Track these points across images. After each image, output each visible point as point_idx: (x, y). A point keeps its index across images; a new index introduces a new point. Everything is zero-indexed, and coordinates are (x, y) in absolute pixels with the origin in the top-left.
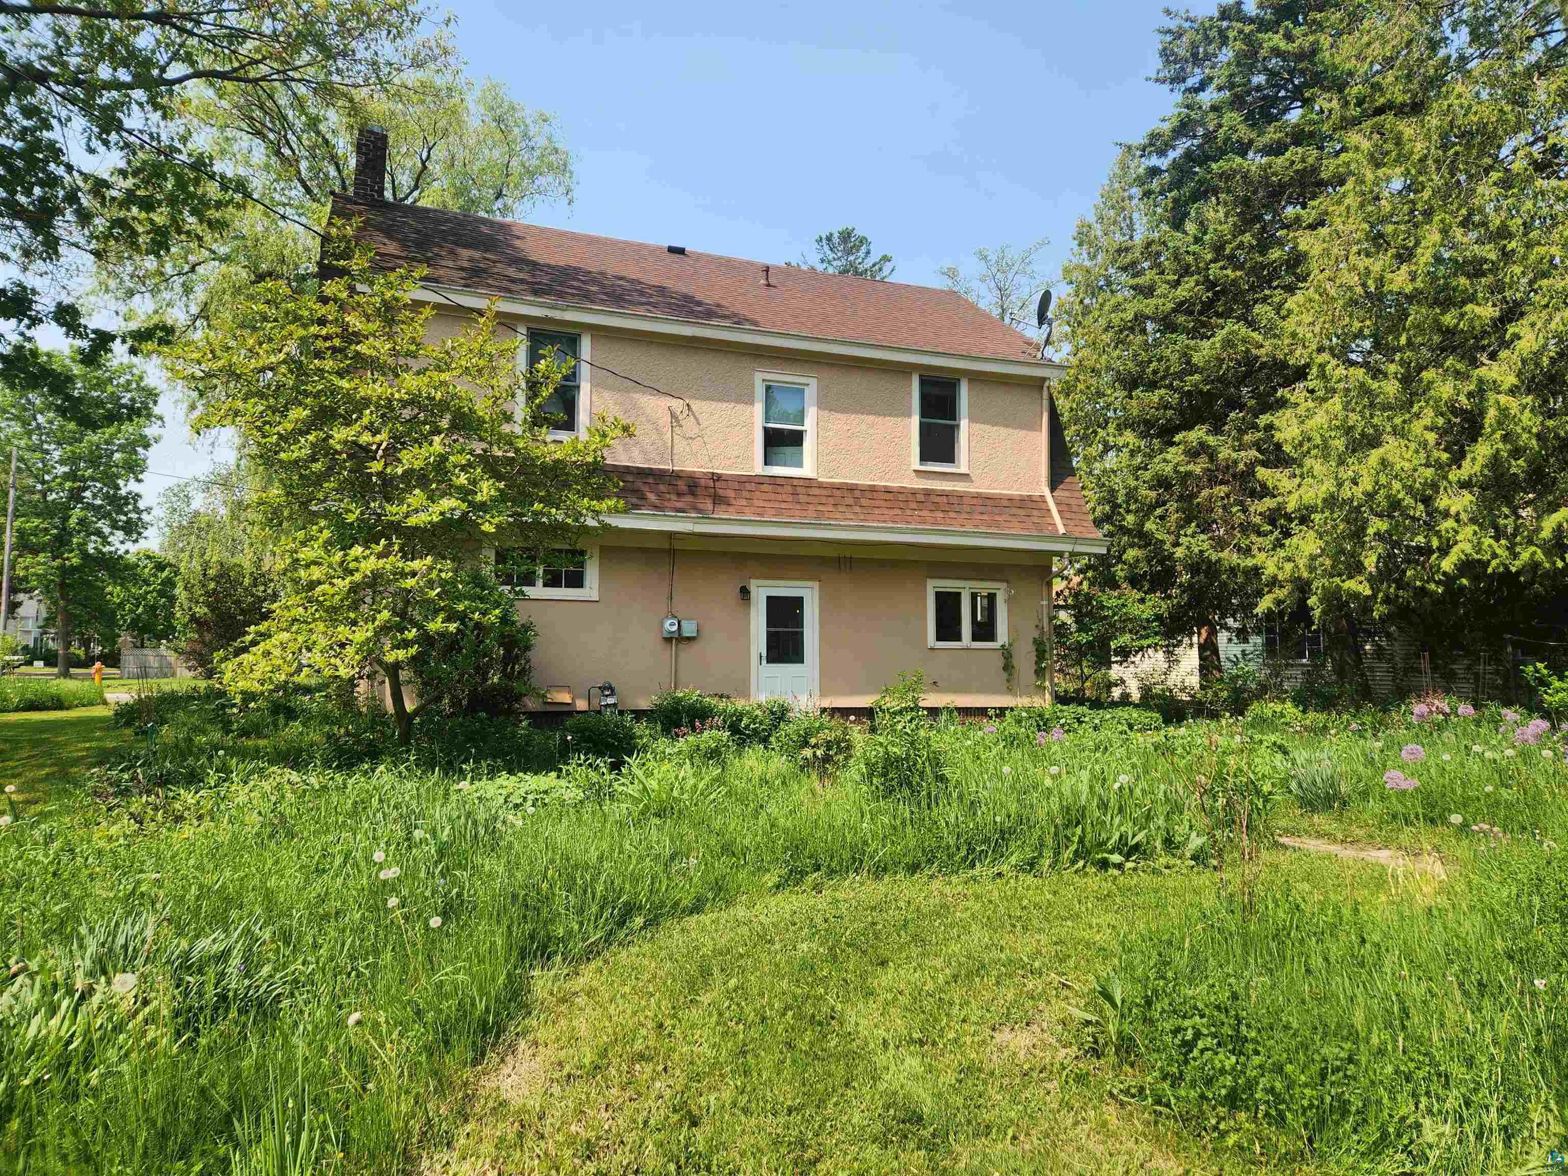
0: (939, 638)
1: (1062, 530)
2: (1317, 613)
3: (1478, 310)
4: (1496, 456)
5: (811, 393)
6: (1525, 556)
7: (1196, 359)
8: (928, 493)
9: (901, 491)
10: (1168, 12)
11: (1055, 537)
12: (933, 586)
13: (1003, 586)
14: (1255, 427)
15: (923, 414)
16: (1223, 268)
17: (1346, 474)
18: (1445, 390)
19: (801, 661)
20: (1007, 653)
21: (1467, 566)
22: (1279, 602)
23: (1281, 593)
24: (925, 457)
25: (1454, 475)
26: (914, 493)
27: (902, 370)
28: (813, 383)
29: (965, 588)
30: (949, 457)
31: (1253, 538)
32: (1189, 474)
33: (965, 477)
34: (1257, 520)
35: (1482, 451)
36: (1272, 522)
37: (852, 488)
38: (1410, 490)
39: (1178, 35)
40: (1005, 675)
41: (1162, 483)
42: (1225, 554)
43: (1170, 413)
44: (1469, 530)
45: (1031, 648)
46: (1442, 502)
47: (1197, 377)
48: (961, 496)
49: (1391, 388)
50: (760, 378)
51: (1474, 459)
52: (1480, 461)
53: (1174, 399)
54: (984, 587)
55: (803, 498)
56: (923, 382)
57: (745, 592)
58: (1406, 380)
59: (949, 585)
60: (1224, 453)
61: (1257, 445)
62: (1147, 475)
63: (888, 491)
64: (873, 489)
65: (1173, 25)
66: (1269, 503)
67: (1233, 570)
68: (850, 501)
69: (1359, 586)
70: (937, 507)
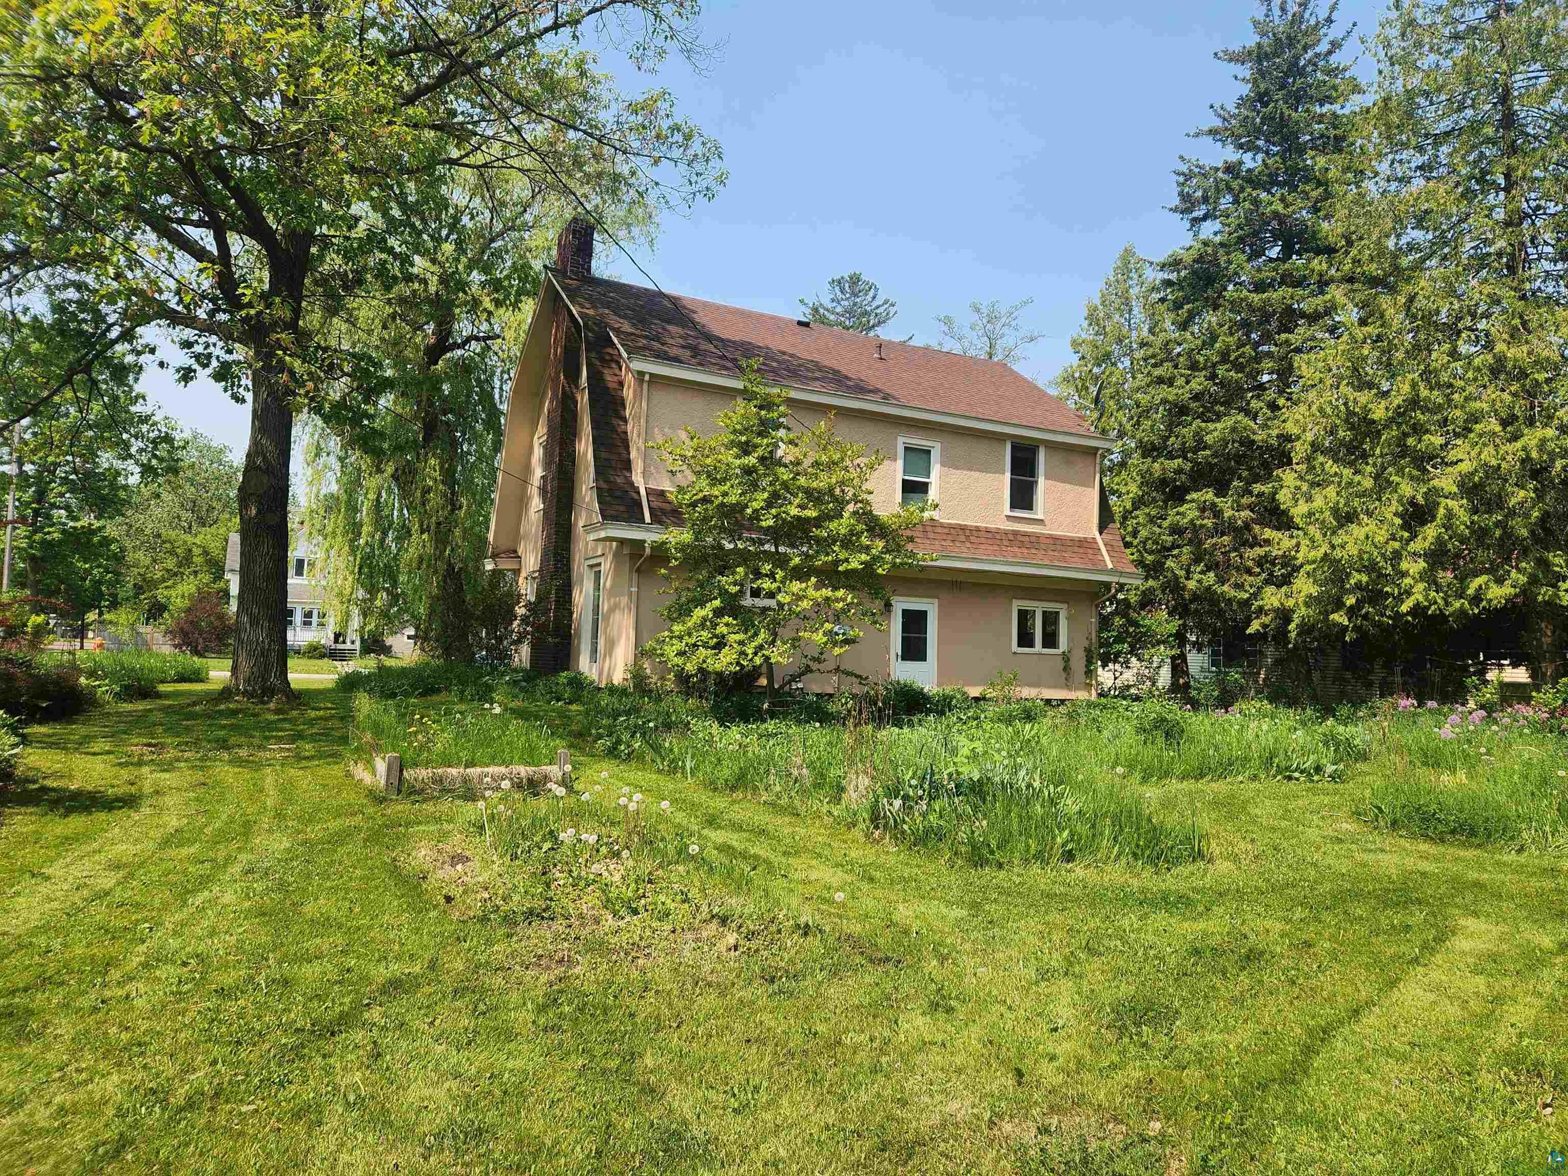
0: (1020, 645)
1: (1110, 566)
2: (1293, 635)
3: (1432, 438)
4: (1439, 537)
5: (935, 455)
6: (1457, 605)
7: (1209, 439)
8: (1015, 533)
9: (998, 531)
10: (1181, 157)
11: (1105, 571)
12: (1017, 605)
13: (1065, 606)
14: (1250, 493)
15: (1013, 473)
16: (1228, 371)
17: (1337, 541)
18: (1407, 489)
19: (924, 659)
20: (1066, 657)
21: (1417, 610)
22: (1265, 626)
23: (1266, 620)
24: (1013, 506)
25: (1412, 547)
26: (1006, 533)
27: (999, 438)
28: (938, 446)
29: (1039, 608)
30: (1029, 506)
31: (1246, 576)
32: (1202, 526)
33: (1040, 522)
34: (1250, 563)
35: (1431, 532)
36: (1260, 565)
37: (963, 528)
38: (1383, 555)
39: (1188, 177)
40: (1064, 675)
41: (1176, 530)
42: (1226, 588)
43: (1183, 477)
44: (1421, 586)
45: (1083, 654)
46: (1404, 566)
47: (1208, 452)
48: (1038, 537)
49: (1368, 483)
50: (901, 442)
51: (1425, 539)
52: (1430, 539)
53: (1188, 466)
54: (1051, 606)
55: (931, 535)
56: (1014, 448)
57: (888, 605)
58: (1377, 477)
59: (1027, 605)
60: (1228, 513)
61: (1251, 508)
62: (1166, 524)
63: (988, 531)
64: (978, 529)
65: (1184, 168)
66: (1259, 551)
67: (1229, 601)
68: (963, 538)
69: (1339, 618)
70: (1022, 545)
